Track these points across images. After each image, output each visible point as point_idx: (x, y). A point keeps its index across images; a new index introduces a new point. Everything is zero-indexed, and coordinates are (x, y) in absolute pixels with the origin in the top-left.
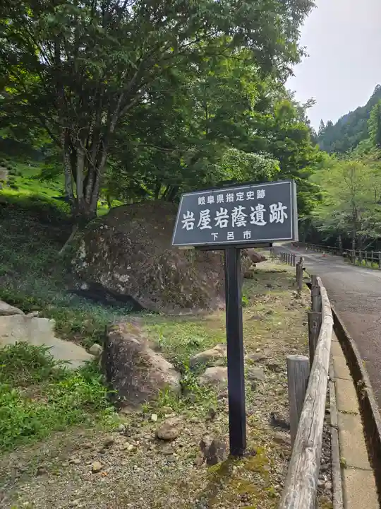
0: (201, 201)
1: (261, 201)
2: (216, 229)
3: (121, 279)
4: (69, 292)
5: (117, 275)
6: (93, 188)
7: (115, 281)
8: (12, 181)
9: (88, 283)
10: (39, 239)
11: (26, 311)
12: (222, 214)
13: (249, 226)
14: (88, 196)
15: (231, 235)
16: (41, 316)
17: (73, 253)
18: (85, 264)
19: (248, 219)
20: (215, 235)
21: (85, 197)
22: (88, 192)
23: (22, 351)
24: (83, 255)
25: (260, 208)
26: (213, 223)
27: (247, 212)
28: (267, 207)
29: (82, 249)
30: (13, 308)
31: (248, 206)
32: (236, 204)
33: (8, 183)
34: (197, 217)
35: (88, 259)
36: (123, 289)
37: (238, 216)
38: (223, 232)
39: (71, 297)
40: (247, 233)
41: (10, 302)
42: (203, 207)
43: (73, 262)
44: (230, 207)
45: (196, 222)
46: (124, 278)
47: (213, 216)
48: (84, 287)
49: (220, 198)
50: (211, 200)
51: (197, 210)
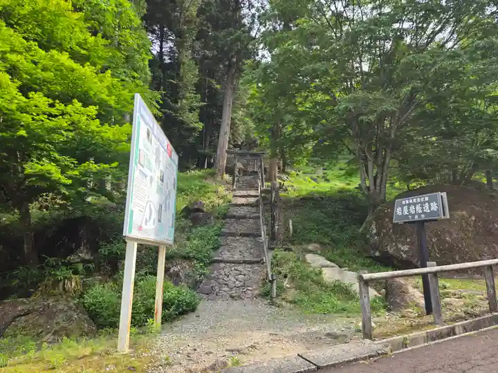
0: (404, 203)
1: (427, 201)
2: (411, 214)
3: (402, 248)
4: (367, 257)
5: (400, 246)
6: (381, 181)
7: (398, 250)
8: (325, 175)
9: (380, 252)
10: (346, 221)
11: (340, 267)
12: (412, 208)
13: (424, 213)
14: (378, 188)
15: (416, 217)
16: (349, 270)
17: (367, 230)
18: (376, 237)
19: (422, 209)
20: (410, 217)
21: (375, 188)
22: (378, 184)
23: (339, 286)
24: (375, 231)
25: (427, 204)
26: (409, 212)
27: (422, 206)
28: (429, 204)
29: (373, 227)
30: (332, 264)
31: (422, 204)
32: (418, 203)
33: (323, 177)
34: (402, 209)
35: (378, 234)
36: (404, 256)
37: (418, 208)
38: (413, 215)
39: (369, 261)
40: (423, 216)
41: (331, 261)
42: (404, 205)
43: (368, 236)
44: (415, 204)
45: (402, 212)
46: (406, 248)
47: (409, 209)
48: (377, 254)
49: (411, 201)
50: (407, 202)
51: (402, 206)
